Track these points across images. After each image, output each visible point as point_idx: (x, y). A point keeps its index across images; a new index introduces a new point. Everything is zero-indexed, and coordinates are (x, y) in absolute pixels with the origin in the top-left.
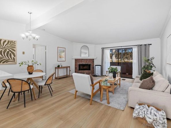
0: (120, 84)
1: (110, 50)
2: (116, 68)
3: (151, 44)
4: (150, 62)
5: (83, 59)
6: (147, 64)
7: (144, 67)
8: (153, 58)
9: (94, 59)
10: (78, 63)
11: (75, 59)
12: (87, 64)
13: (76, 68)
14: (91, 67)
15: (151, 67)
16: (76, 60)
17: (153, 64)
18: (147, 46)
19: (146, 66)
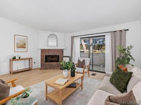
0: (82, 85)
1: (80, 39)
2: (84, 60)
3: (128, 30)
4: (127, 53)
5: (50, 50)
6: (123, 55)
7: (119, 59)
8: (131, 47)
9: (63, 50)
10: (45, 55)
11: (41, 50)
12: (55, 54)
13: (42, 60)
14: (60, 58)
15: (129, 59)
16: (43, 51)
17: (131, 56)
18: (122, 32)
19: (121, 58)
